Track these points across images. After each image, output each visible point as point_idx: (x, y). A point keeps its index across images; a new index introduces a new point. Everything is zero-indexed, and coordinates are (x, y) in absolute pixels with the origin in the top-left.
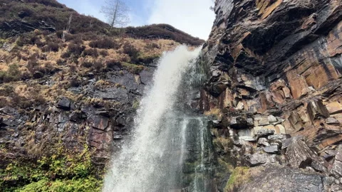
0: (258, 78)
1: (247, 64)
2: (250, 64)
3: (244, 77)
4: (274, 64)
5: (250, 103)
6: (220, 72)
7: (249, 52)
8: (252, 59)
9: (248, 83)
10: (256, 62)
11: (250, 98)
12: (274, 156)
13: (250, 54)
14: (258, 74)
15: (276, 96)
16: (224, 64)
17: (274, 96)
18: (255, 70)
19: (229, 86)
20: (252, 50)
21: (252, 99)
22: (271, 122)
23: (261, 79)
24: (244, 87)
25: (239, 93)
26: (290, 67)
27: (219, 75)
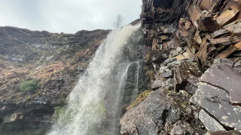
0: (172, 24)
1: (162, 18)
2: (164, 17)
3: (162, 28)
4: (178, 9)
5: (168, 43)
6: (147, 30)
7: (161, 9)
8: (164, 13)
9: (165, 31)
10: (168, 14)
11: (169, 40)
12: (169, 79)
13: (161, 10)
14: (172, 22)
15: (183, 31)
16: (149, 25)
17: (182, 33)
18: (168, 20)
19: (154, 37)
20: (162, 8)
21: (170, 40)
22: (179, 53)
23: (174, 24)
24: (163, 34)
25: (160, 39)
26: (189, 5)
27: (147, 32)
